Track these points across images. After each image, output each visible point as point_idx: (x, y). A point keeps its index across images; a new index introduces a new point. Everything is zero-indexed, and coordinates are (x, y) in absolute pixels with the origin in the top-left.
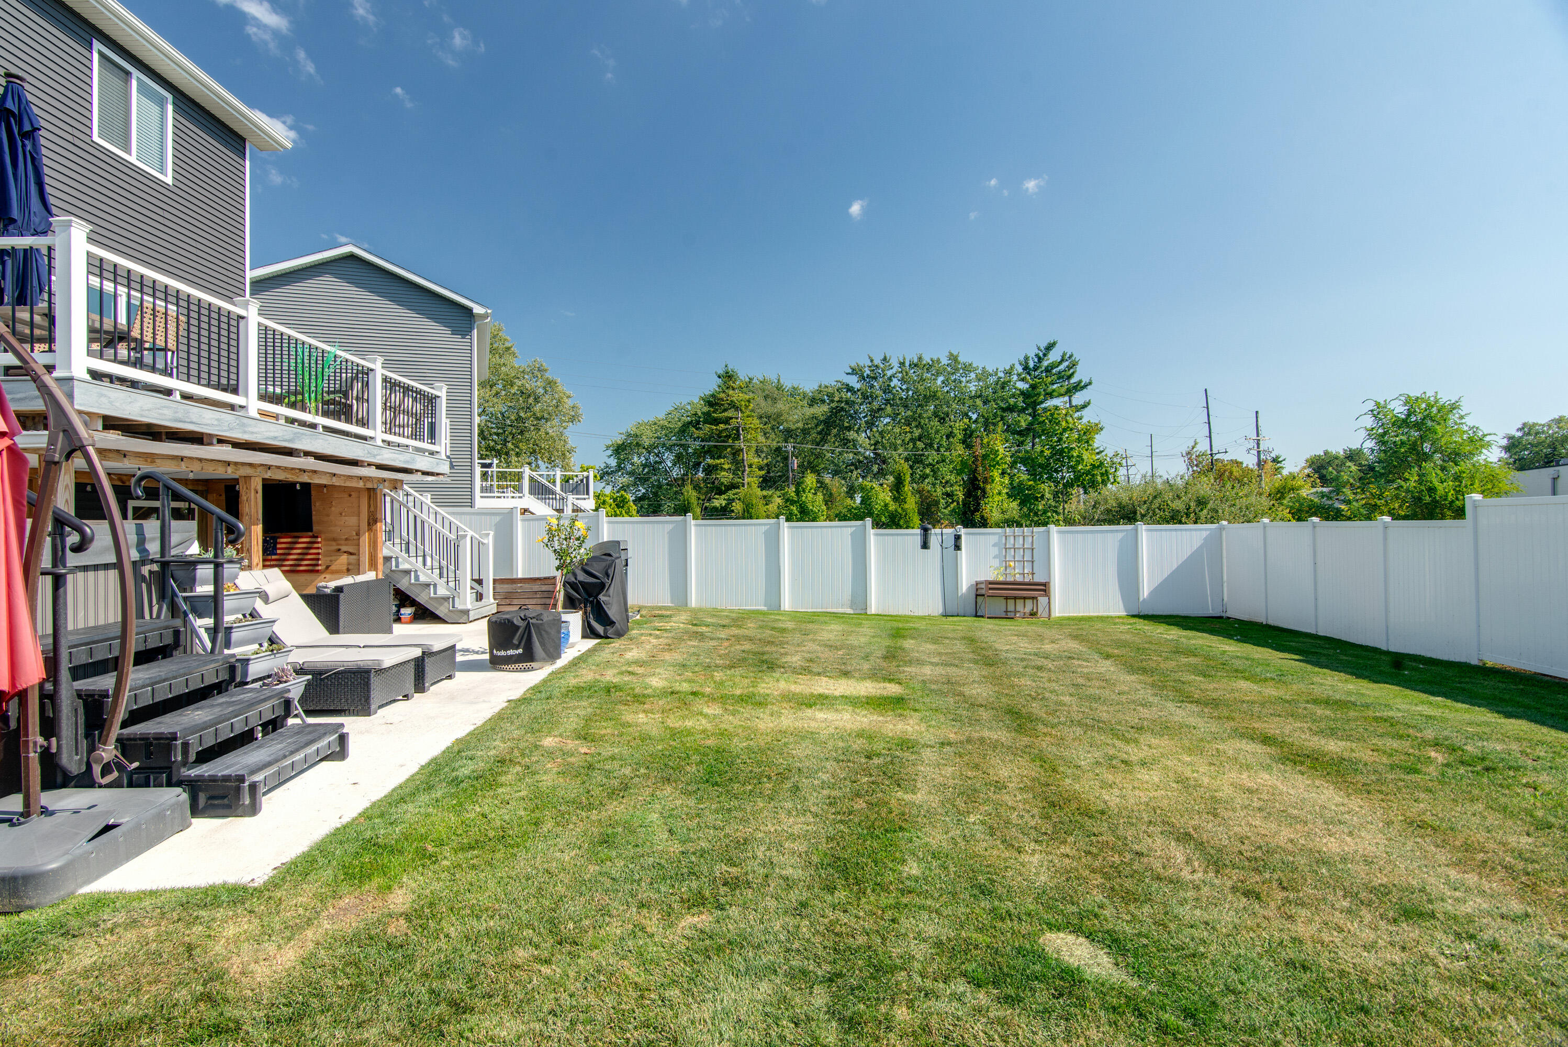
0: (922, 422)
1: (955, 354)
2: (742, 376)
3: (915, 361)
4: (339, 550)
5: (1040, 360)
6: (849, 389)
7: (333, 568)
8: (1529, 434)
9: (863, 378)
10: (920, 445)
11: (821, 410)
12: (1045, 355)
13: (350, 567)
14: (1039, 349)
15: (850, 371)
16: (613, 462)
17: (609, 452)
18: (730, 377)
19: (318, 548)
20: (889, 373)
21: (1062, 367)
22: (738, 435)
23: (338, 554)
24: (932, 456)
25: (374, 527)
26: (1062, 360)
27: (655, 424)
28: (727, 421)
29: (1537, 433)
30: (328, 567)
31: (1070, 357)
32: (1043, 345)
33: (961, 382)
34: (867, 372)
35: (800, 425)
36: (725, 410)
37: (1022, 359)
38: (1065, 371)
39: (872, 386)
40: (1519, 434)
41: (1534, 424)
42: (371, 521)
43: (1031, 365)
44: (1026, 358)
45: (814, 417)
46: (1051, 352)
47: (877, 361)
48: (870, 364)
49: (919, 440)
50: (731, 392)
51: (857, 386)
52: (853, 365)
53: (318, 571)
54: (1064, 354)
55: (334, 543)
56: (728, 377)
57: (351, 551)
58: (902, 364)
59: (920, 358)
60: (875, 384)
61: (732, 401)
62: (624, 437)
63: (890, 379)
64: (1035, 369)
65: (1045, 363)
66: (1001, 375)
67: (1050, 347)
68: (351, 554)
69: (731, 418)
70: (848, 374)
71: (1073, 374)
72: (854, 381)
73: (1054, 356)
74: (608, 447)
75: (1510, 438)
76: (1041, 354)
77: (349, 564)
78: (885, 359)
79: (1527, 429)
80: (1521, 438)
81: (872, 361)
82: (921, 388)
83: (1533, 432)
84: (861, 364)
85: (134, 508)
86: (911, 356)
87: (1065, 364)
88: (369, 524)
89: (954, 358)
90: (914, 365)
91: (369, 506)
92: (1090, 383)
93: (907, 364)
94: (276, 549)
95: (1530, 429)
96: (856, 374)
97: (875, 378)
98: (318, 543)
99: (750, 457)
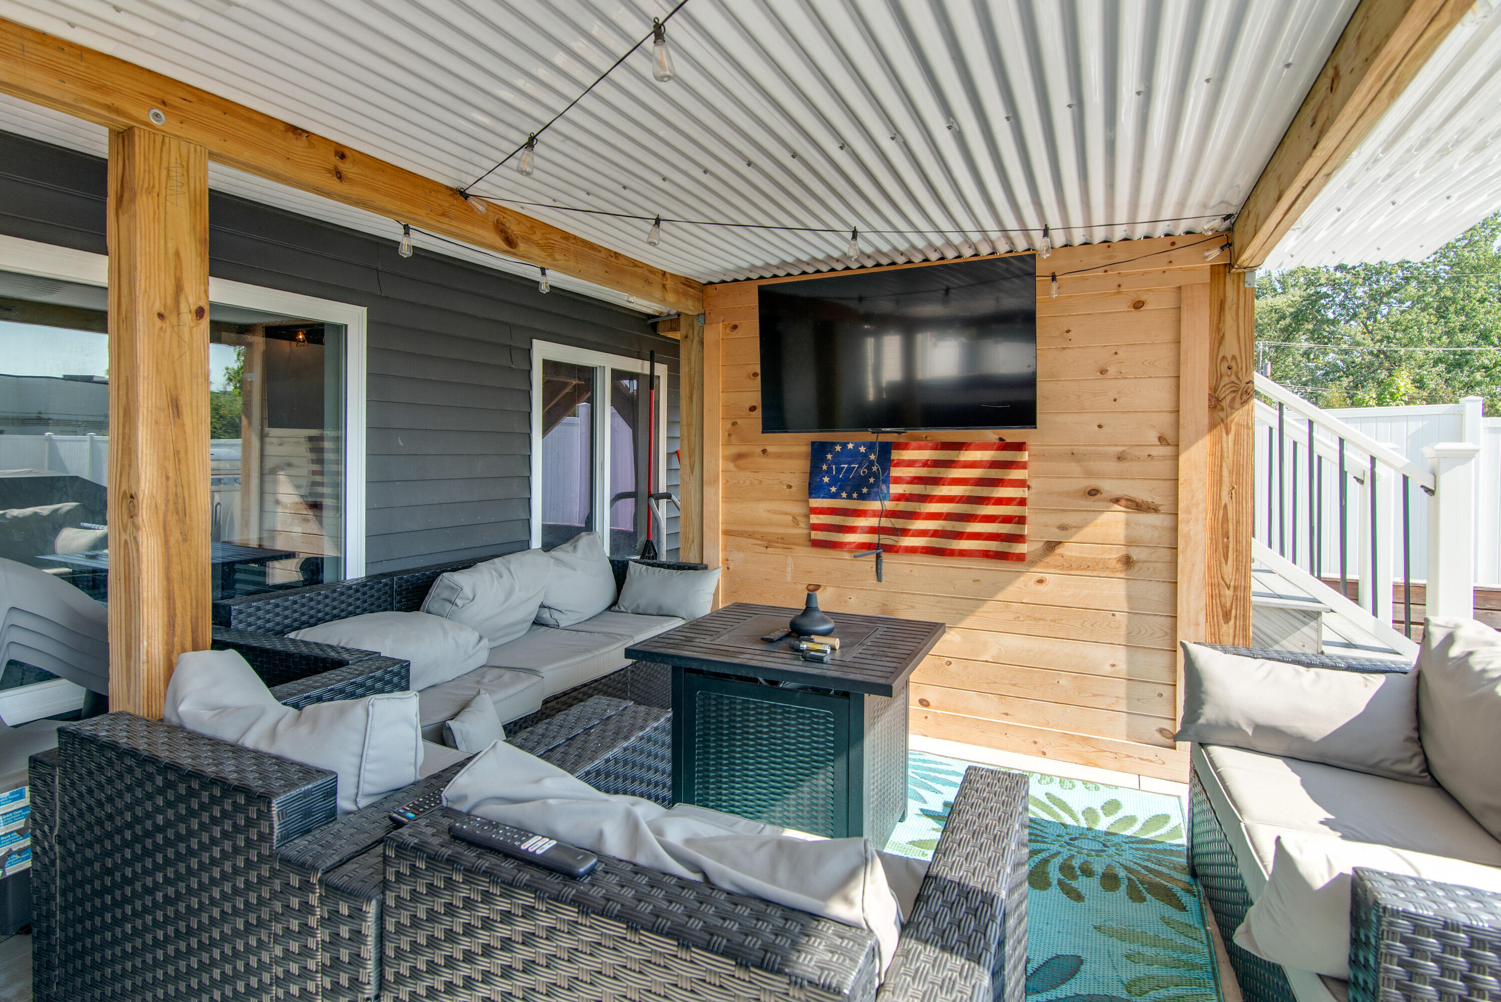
4: (1093, 492)
7: (1070, 550)
13: (1136, 554)
19: (1022, 484)
23: (1089, 503)
25: (1238, 416)
30: (1051, 546)
42: (1225, 393)
53: (1020, 558)
55: (1074, 468)
57: (1142, 494)
68: (1138, 506)
77: (1130, 543)
85: (547, 363)
88: (1215, 403)
91: (1218, 337)
94: (887, 481)
98: (1023, 466)
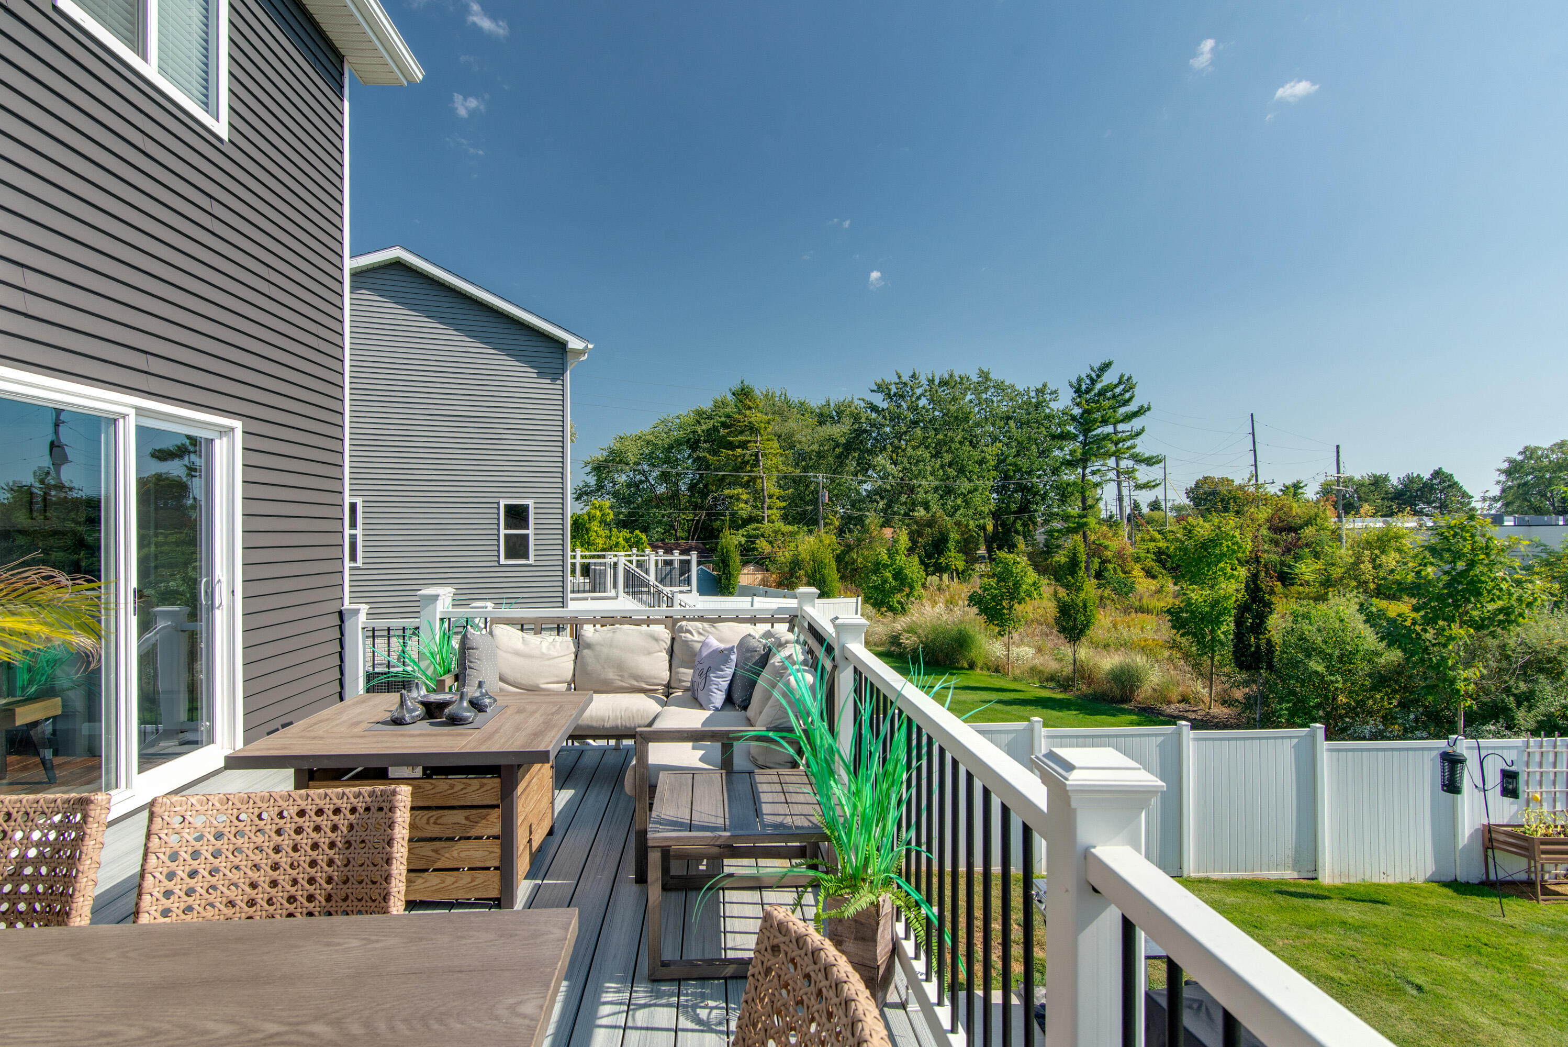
0: (953, 446)
1: (985, 370)
2: (759, 391)
3: (946, 376)
5: (1093, 382)
6: (874, 408)
8: (1531, 458)
9: (889, 396)
10: (952, 472)
11: (840, 431)
12: (1098, 376)
14: (1092, 369)
15: (875, 388)
16: (592, 480)
17: (588, 469)
18: (747, 395)
20: (919, 391)
21: (1118, 390)
22: (757, 461)
24: (964, 485)
26: (1120, 383)
27: (640, 438)
28: (744, 445)
29: (1539, 458)
31: (1129, 378)
32: (1096, 365)
33: (993, 402)
34: (893, 389)
35: (815, 447)
36: (741, 432)
37: (1074, 381)
38: (1120, 394)
39: (899, 406)
40: (1520, 458)
41: (1537, 448)
43: (1084, 387)
44: (1080, 380)
45: (831, 439)
46: (1106, 374)
47: (905, 378)
48: (897, 381)
49: (950, 466)
50: (748, 412)
51: (885, 405)
52: (879, 381)
54: (1122, 376)
56: (743, 394)
58: (931, 381)
59: (951, 376)
60: (902, 403)
61: (750, 423)
62: (605, 453)
63: (919, 398)
64: (1088, 391)
65: (1098, 386)
66: (1033, 394)
67: (1105, 367)
69: (749, 442)
70: (872, 391)
71: (1131, 399)
72: (879, 400)
73: (1109, 378)
74: (587, 464)
75: (1512, 461)
76: (1094, 375)
78: (913, 376)
79: (1529, 452)
80: (1522, 461)
81: (899, 377)
82: (953, 408)
83: (1535, 456)
84: (887, 381)
86: (941, 373)
87: (1122, 387)
89: (985, 376)
90: (943, 383)
92: (1149, 409)
93: (937, 382)
95: (1532, 453)
96: (883, 391)
97: (902, 397)
99: (770, 486)
